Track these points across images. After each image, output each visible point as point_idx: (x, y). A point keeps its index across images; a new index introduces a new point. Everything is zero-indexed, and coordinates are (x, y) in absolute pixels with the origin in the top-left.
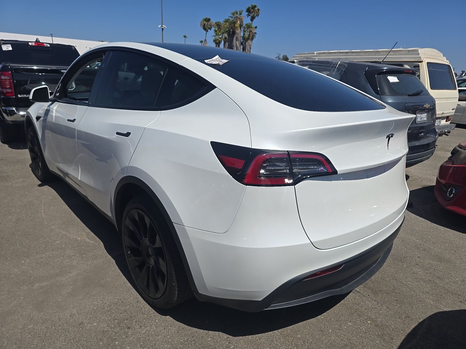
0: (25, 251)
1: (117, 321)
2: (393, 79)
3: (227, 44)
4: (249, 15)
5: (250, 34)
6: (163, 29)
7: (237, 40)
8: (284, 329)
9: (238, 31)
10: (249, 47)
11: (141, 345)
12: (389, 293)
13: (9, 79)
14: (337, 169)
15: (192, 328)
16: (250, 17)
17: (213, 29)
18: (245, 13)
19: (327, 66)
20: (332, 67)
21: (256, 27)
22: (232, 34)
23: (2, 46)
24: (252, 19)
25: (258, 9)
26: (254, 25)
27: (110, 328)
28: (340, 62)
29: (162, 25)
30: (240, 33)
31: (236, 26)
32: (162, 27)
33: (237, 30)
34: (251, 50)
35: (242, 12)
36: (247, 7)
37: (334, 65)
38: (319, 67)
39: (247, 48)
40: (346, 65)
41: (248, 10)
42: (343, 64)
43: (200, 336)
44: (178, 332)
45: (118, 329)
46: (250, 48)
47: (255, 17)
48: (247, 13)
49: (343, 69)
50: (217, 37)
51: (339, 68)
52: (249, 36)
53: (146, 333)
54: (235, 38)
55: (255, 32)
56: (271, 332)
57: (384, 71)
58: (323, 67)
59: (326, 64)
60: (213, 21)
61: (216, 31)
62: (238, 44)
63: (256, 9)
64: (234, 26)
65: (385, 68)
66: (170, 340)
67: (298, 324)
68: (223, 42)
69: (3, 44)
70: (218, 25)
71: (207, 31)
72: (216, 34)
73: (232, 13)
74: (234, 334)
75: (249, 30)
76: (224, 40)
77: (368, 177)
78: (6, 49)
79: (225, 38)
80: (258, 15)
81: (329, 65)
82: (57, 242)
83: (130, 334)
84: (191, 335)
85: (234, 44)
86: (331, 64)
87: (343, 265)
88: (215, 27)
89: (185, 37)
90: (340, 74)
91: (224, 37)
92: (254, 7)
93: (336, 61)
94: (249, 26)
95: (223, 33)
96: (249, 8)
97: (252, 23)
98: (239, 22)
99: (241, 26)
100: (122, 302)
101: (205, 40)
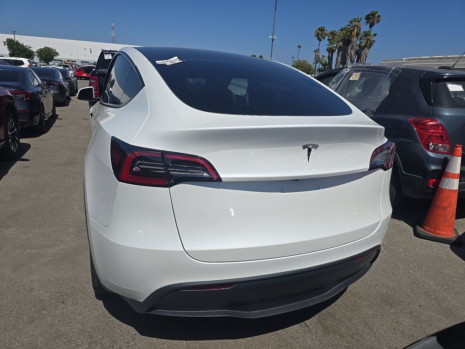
0: (41, 223)
1: (59, 294)
2: (453, 87)
3: (341, 53)
4: (369, 22)
5: (367, 43)
6: (273, 40)
7: (352, 49)
8: (193, 342)
9: (355, 39)
10: (365, 55)
11: (61, 319)
12: (344, 337)
13: (95, 82)
14: (222, 176)
15: (112, 316)
16: (368, 24)
17: (327, 38)
18: (364, 21)
19: (380, 72)
20: (385, 73)
21: (375, 35)
22: (347, 42)
23: (105, 56)
24: (371, 27)
25: (379, 16)
26: (372, 33)
27: (50, 298)
28: (394, 67)
29: (273, 36)
30: (356, 41)
31: (353, 34)
32: (272, 38)
33: (353, 38)
34: (366, 58)
35: (361, 19)
36: (367, 14)
37: (387, 71)
38: (371, 73)
39: (362, 57)
40: (401, 71)
41: (368, 18)
42: (398, 69)
43: (113, 326)
44: (97, 317)
45: (54, 301)
46: (366, 57)
47: (374, 24)
48: (366, 21)
49: (395, 75)
50: (331, 46)
51: (391, 74)
52: (366, 44)
53: (72, 310)
54: (350, 46)
55: (373, 39)
56: (179, 341)
57: (445, 77)
58: (375, 73)
59: (379, 70)
60: (328, 30)
61: (330, 40)
62: (352, 52)
63: (377, 15)
64: (351, 34)
65: (447, 74)
66: (85, 322)
67: (212, 341)
68: (337, 50)
69: (106, 54)
70: (333, 34)
71: (320, 40)
72: (330, 42)
73: (350, 21)
74: (142, 333)
75: (367, 37)
76: (338, 49)
77: (282, 191)
78: (107, 58)
79: (340, 47)
80: (379, 21)
81: (382, 71)
82: (69, 220)
83: (60, 307)
84: (106, 322)
85: (349, 53)
86: (384, 70)
87: (234, 284)
88: (329, 37)
89: (299, 47)
90: (392, 81)
91: (338, 46)
92: (373, 14)
93: (391, 67)
94: (366, 34)
95: (338, 42)
96: (369, 15)
97: (371, 30)
98: (356, 30)
99: (358, 34)
100: (76, 280)
101: (318, 49)
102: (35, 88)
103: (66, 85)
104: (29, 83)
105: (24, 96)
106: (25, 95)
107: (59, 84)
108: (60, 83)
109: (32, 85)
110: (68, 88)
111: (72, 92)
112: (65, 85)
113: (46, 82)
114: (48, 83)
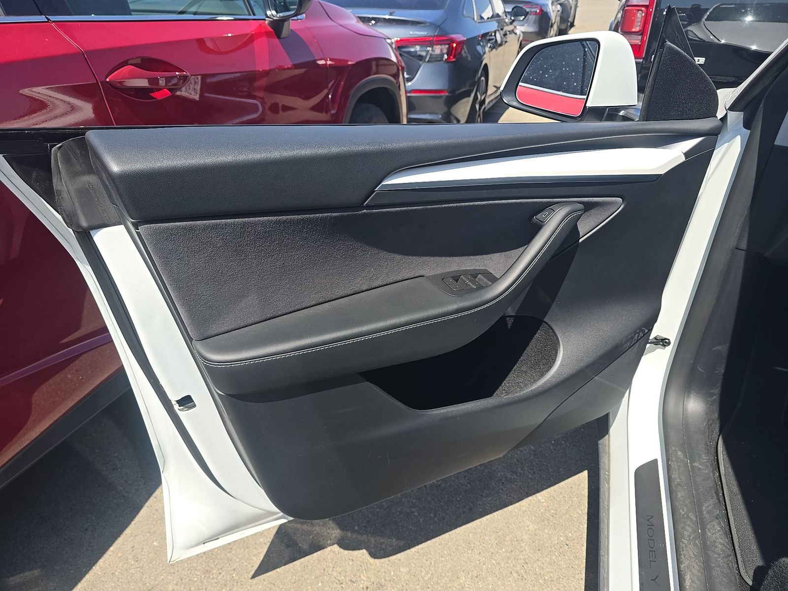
102: (478, 24)
103: (555, 13)
104: (465, 12)
105: (445, 51)
106: (447, 46)
107: (541, 10)
108: (543, 9)
109: (474, 19)
110: (558, 19)
111: (563, 27)
112: (553, 11)
113: (513, 6)
114: (515, 10)
